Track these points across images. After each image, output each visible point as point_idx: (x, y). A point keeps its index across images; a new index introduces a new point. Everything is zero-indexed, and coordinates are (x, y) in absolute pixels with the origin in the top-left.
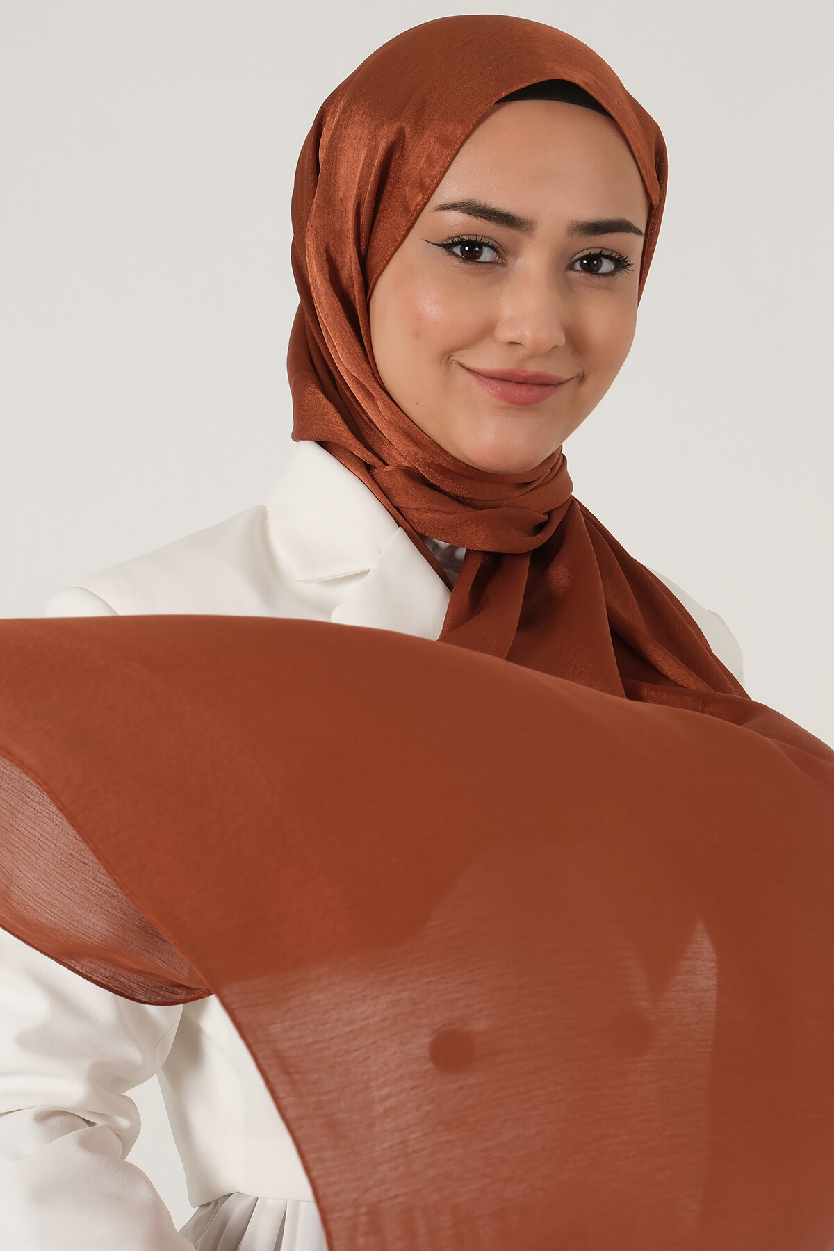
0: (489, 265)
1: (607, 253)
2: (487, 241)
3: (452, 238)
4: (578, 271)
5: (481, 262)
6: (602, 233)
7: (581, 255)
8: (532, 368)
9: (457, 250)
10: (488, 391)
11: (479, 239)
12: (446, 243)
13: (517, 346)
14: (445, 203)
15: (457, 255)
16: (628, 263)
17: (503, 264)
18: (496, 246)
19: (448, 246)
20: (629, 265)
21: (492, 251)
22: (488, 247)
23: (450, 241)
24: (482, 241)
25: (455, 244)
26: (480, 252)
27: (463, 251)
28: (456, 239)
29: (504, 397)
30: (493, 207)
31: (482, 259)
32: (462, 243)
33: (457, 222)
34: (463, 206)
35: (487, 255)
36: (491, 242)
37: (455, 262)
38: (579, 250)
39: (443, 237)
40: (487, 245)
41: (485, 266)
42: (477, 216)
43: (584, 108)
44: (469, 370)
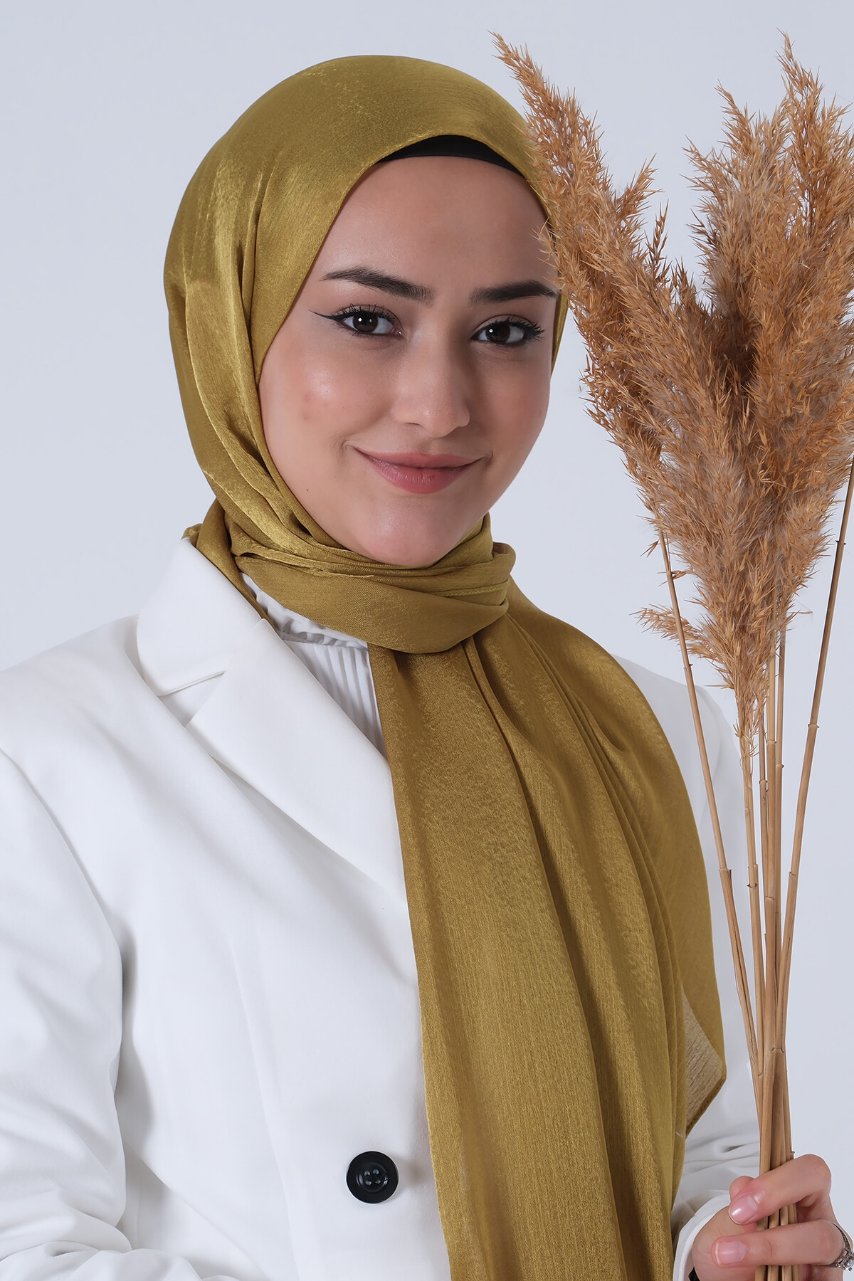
0: (384, 337)
1: (515, 320)
2: (381, 311)
3: (343, 309)
4: (482, 341)
5: (375, 335)
6: (510, 299)
7: (487, 324)
8: (435, 450)
9: (349, 321)
10: (387, 479)
11: (371, 310)
12: (336, 314)
13: (417, 427)
14: (334, 271)
15: (348, 328)
16: (538, 329)
17: (400, 337)
18: (391, 316)
19: (339, 318)
20: (539, 332)
21: (386, 321)
22: (383, 317)
23: (341, 313)
24: (376, 311)
25: (347, 316)
26: (375, 324)
27: (356, 322)
28: (348, 310)
29: (404, 484)
30: (387, 275)
31: (377, 331)
32: (355, 314)
33: (349, 292)
34: (353, 274)
35: (382, 326)
36: (385, 313)
37: (347, 336)
38: (483, 319)
39: (333, 309)
40: (382, 316)
41: (380, 338)
42: (369, 285)
43: (487, 163)
44: (366, 455)
